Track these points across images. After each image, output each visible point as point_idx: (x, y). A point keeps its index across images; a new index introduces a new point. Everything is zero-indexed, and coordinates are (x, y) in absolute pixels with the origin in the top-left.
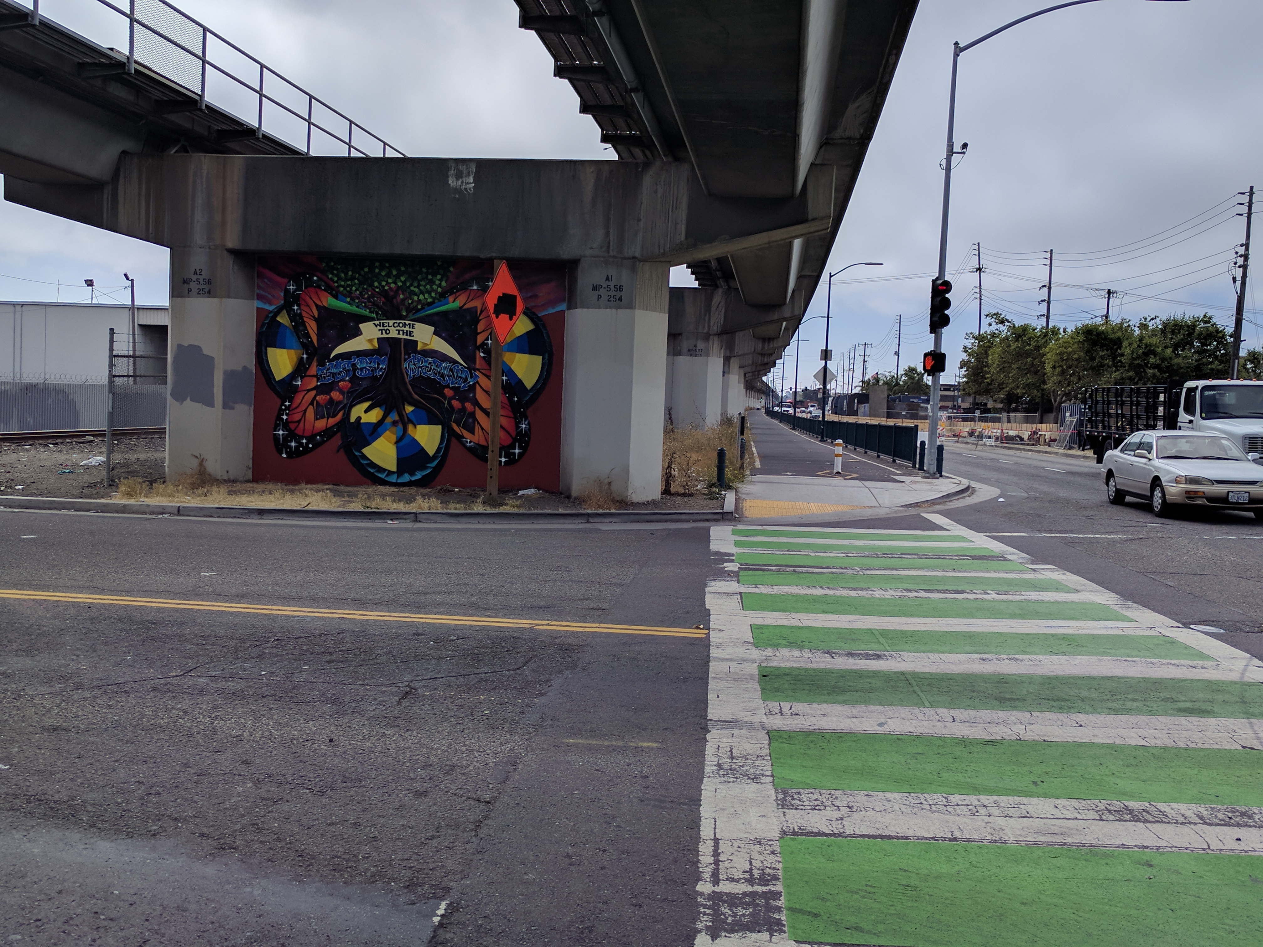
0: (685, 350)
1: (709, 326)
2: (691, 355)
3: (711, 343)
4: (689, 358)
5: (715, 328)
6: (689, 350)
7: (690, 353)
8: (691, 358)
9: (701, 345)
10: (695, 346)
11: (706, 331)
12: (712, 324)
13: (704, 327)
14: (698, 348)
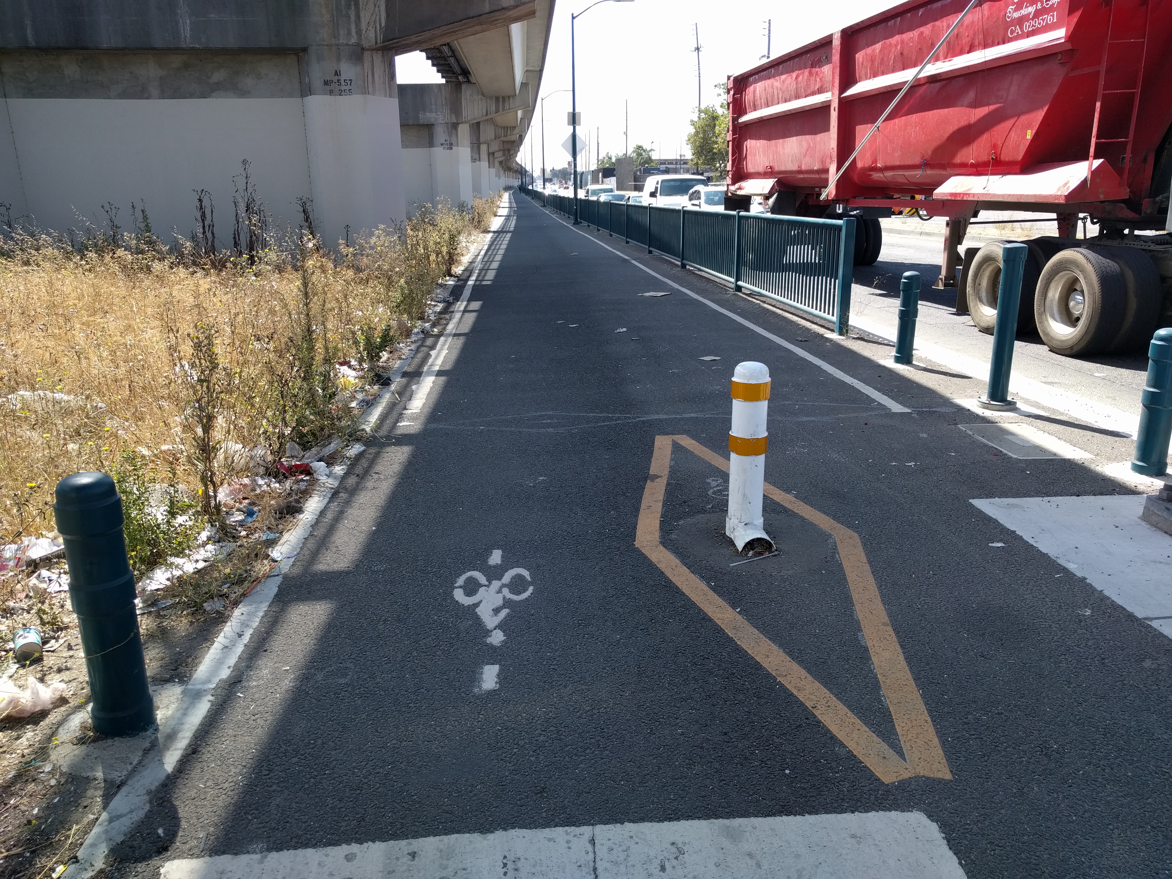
0: (317, 83)
1: (359, 32)
2: (331, 93)
3: (367, 65)
4: (327, 99)
5: (372, 35)
6: (326, 83)
7: (328, 88)
8: (332, 98)
9: (348, 70)
10: (337, 73)
11: (354, 40)
12: (364, 26)
13: (349, 33)
14: (343, 78)
